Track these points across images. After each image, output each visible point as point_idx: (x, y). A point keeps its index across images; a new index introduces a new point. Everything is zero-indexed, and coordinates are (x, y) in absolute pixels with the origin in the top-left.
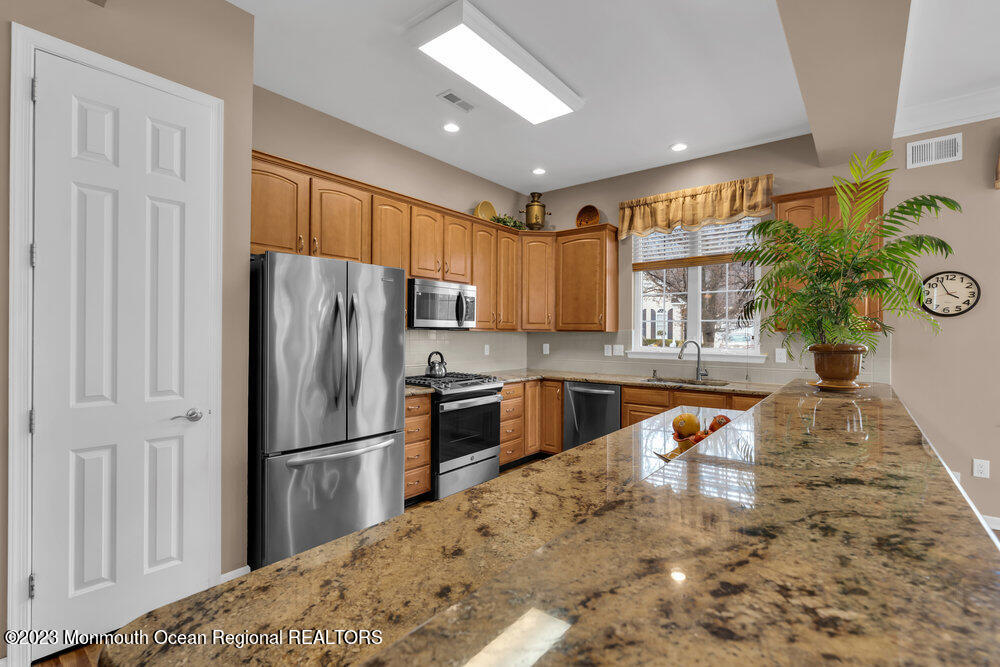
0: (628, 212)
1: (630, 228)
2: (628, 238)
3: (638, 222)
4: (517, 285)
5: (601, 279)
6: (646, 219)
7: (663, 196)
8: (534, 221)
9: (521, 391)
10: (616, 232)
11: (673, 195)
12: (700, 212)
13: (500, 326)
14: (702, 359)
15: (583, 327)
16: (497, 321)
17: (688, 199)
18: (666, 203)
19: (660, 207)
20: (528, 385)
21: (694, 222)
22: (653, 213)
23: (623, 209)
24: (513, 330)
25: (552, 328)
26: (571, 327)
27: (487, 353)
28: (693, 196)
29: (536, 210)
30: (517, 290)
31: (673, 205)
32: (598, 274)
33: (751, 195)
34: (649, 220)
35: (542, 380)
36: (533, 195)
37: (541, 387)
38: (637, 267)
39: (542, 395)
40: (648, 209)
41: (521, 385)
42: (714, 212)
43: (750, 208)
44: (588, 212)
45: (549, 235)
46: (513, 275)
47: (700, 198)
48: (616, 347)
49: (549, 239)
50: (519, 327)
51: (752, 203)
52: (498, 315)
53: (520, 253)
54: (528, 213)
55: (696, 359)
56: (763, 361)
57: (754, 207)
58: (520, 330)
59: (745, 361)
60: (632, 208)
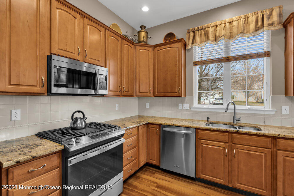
0: (192, 34)
1: (193, 43)
2: (192, 48)
3: (198, 39)
4: (133, 72)
5: (179, 68)
6: (202, 37)
7: (213, 24)
8: (142, 40)
9: (136, 132)
10: (185, 45)
11: (218, 23)
12: (235, 30)
13: (124, 94)
14: (236, 111)
15: (169, 94)
16: (122, 91)
17: (227, 24)
18: (214, 28)
19: (211, 30)
20: (140, 128)
21: (231, 37)
22: (207, 34)
23: (189, 33)
24: (131, 96)
25: (152, 94)
26: (162, 95)
27: (117, 108)
28: (231, 23)
29: (143, 34)
30: (133, 74)
31: (218, 28)
32: (177, 66)
33: (269, 18)
34: (203, 37)
35: (148, 124)
36: (141, 27)
37: (147, 127)
38: (195, 64)
39: (147, 132)
40: (203, 32)
41: (136, 129)
42: (244, 30)
43: (269, 25)
44: (170, 36)
45: (150, 46)
46: (131, 66)
47: (235, 23)
48: (185, 105)
49: (150, 49)
50: (135, 94)
51: (271, 22)
52: (123, 88)
53: (135, 55)
54: (139, 36)
55: (233, 111)
56: (273, 113)
57: (272, 24)
58: (135, 96)
59: (262, 113)
60: (194, 32)
